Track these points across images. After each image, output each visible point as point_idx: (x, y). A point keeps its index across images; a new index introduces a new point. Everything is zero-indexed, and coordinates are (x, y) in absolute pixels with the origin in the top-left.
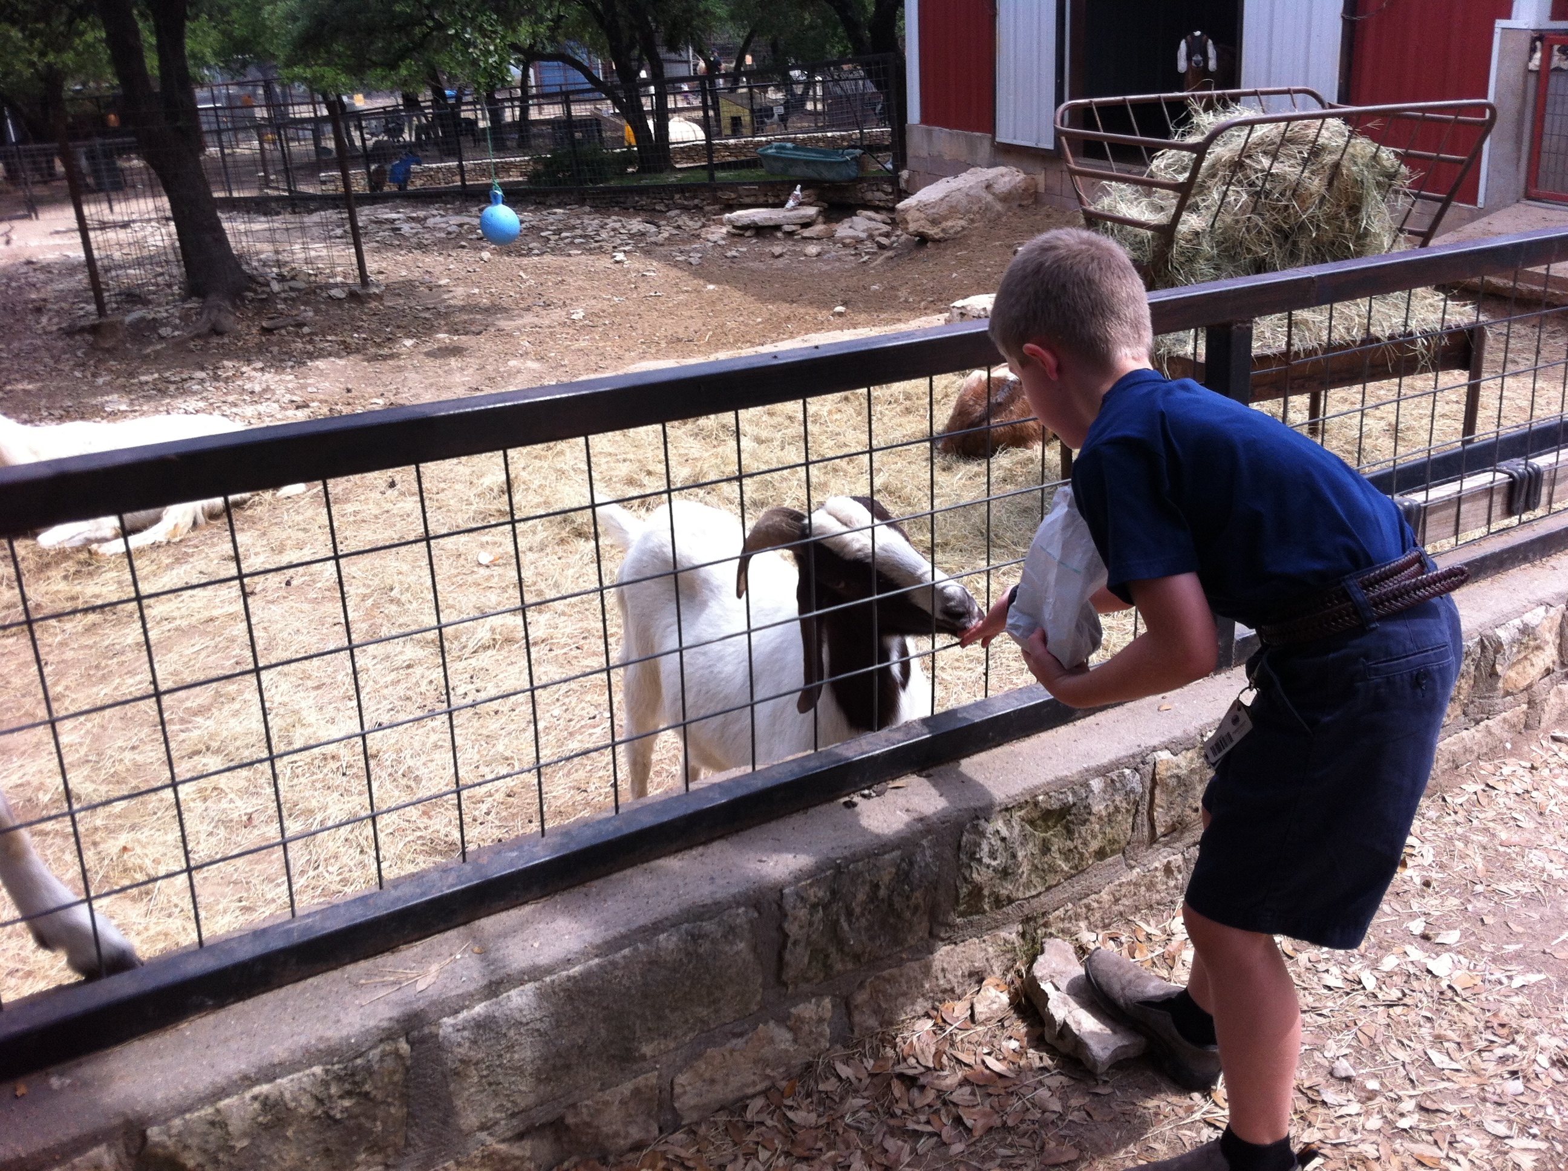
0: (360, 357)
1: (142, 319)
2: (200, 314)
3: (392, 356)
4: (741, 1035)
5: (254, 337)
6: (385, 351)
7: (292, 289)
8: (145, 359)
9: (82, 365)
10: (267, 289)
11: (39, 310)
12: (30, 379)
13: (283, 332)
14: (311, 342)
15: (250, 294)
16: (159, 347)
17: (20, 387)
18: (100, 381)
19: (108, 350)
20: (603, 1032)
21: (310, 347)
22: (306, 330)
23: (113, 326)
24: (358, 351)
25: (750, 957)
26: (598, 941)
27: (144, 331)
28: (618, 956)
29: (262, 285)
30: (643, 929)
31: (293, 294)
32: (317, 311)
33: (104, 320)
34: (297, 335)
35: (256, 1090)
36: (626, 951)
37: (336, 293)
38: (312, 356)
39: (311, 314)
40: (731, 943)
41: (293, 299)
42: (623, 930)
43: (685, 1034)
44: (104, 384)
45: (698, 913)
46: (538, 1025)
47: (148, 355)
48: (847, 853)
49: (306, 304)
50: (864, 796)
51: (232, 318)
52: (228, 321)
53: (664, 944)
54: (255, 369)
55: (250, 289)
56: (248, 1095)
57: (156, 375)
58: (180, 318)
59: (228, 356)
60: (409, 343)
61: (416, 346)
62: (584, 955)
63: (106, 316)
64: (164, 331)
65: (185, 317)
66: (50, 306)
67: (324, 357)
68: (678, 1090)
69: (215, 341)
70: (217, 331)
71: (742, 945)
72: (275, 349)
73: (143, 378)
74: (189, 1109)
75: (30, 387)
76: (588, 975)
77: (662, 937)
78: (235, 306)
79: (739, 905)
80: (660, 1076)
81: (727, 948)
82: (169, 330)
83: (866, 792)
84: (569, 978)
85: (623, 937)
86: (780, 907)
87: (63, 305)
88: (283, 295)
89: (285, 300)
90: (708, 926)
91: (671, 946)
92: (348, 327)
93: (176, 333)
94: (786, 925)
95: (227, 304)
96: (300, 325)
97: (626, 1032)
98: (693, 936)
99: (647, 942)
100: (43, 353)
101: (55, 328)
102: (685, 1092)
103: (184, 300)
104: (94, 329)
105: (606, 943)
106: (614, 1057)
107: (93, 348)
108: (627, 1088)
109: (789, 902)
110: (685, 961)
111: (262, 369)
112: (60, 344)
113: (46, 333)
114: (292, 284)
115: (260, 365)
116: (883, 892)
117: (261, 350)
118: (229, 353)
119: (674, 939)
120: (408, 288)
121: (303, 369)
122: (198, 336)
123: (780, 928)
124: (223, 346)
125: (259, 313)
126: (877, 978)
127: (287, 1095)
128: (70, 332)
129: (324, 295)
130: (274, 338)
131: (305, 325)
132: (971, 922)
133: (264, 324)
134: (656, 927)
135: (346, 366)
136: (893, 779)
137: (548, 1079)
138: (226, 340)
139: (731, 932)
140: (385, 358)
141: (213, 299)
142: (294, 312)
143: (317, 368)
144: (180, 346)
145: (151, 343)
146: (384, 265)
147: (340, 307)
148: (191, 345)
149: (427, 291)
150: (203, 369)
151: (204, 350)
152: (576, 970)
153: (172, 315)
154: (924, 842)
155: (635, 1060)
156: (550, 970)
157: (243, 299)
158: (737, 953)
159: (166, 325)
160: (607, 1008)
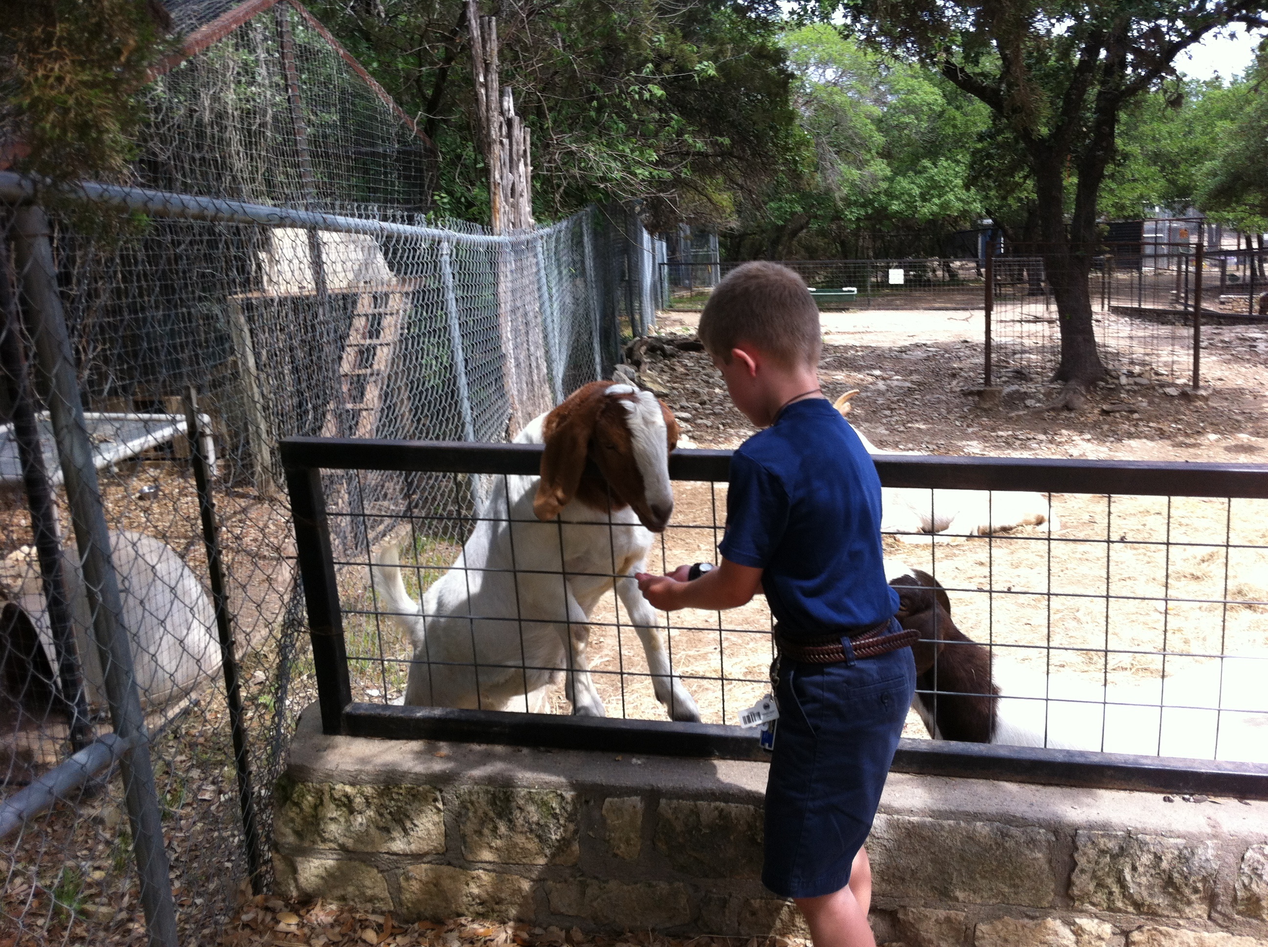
0: (1169, 442)
1: (1018, 391)
2: (1059, 393)
3: (1193, 446)
4: (1033, 918)
5: (1094, 415)
6: (1192, 441)
7: (1136, 384)
8: (1009, 420)
9: (964, 417)
10: (1116, 381)
11: (954, 376)
12: (926, 421)
13: (1118, 415)
14: (1136, 426)
15: (1102, 384)
16: (1021, 413)
17: (917, 425)
18: (970, 430)
19: (985, 410)
20: (930, 869)
21: (1133, 430)
22: (1136, 416)
23: (993, 393)
24: (1169, 438)
25: (1046, 867)
26: (935, 808)
27: (1016, 400)
28: (946, 823)
29: (1112, 377)
30: (967, 814)
31: (1136, 388)
32: (1150, 403)
33: (988, 388)
34: (1128, 419)
35: (718, 803)
36: (951, 822)
37: (1171, 391)
38: (1130, 436)
39: (1145, 404)
40: (1032, 851)
41: (1135, 392)
42: (953, 808)
43: (989, 898)
44: (973, 433)
45: (1009, 820)
46: (885, 843)
47: (1011, 418)
48: (1139, 826)
49: (1144, 396)
50: (1184, 799)
51: (1083, 399)
52: (1079, 402)
53: (979, 829)
54: (1083, 439)
55: (1103, 380)
56: (713, 804)
57: (1010, 433)
58: (1044, 394)
59: (1068, 427)
60: (1213, 437)
61: (1217, 441)
62: (922, 812)
63: (990, 385)
64: (1029, 402)
65: (1048, 395)
66: (963, 374)
67: (1139, 437)
68: (978, 933)
69: (1065, 414)
70: (1068, 408)
71: (1039, 855)
72: (1106, 427)
73: (1000, 433)
74: (683, 798)
75: (923, 427)
76: (922, 826)
77: (978, 824)
78: (1088, 391)
79: (1041, 826)
80: (966, 917)
81: (1027, 852)
82: (1033, 401)
83: (1187, 796)
84: (909, 822)
85: (952, 812)
86: (1074, 842)
87: (971, 374)
88: (1128, 388)
89: (1128, 391)
90: (1014, 831)
91: (984, 832)
92: (1170, 418)
93: (1038, 405)
94: (1076, 855)
95: (1083, 389)
96: (1132, 412)
97: (946, 876)
98: (1002, 833)
99: (968, 822)
100: (944, 405)
101: (958, 389)
102: (983, 938)
103: (1052, 381)
104: (979, 393)
105: (940, 811)
106: (936, 889)
107: (977, 407)
108: (942, 913)
109: (1081, 841)
110: (994, 847)
111: (1089, 440)
112: (957, 401)
113: (952, 392)
114: (1138, 380)
115: (1088, 436)
116: (1165, 865)
117: (1096, 425)
118: (1070, 425)
119: (988, 829)
120: (1237, 394)
121: (1119, 445)
122: (1053, 409)
123: (1071, 856)
124: (1068, 419)
125: (1105, 399)
126: (1155, 929)
127: (733, 815)
128: (966, 394)
129: (1161, 391)
130: (1109, 419)
131: (1136, 412)
132: (1249, 923)
133: (1104, 407)
134: (976, 816)
135: (1153, 448)
136: (1215, 796)
137: (888, 882)
138: (1073, 415)
139: (1032, 842)
140: (1188, 446)
141: (1072, 383)
142: (1133, 401)
143: (1129, 446)
144: (1037, 414)
145: (1018, 409)
146: (1227, 373)
147: (1171, 403)
148: (1046, 415)
149: (1251, 398)
150: (1045, 433)
151: (1054, 420)
152: (915, 819)
153: (1039, 391)
154: (1209, 842)
155: (949, 897)
156: (898, 812)
157: (1096, 386)
158: (1035, 859)
159: (1032, 398)
160: (934, 853)
